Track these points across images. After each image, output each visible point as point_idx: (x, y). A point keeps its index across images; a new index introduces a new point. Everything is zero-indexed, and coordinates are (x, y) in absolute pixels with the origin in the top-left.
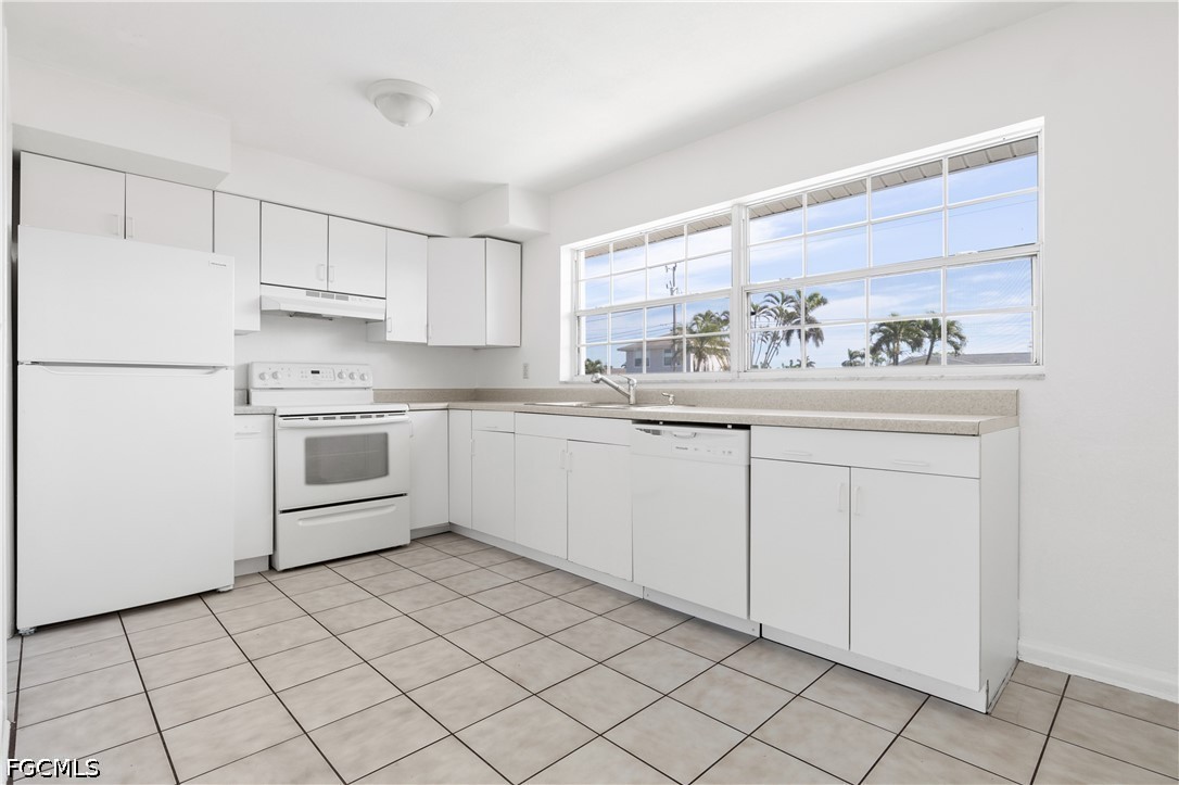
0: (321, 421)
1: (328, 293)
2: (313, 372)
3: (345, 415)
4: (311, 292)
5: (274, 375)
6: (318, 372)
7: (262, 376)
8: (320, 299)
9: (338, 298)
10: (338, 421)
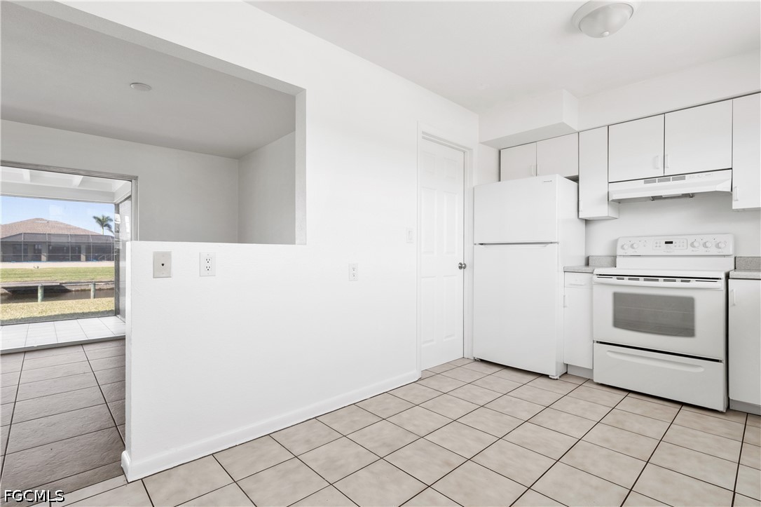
0: (626, 281)
1: (664, 178)
2: (666, 243)
3: (648, 278)
4: (648, 180)
5: (632, 246)
6: (671, 243)
7: (622, 247)
8: (657, 184)
9: (674, 180)
10: (641, 282)
